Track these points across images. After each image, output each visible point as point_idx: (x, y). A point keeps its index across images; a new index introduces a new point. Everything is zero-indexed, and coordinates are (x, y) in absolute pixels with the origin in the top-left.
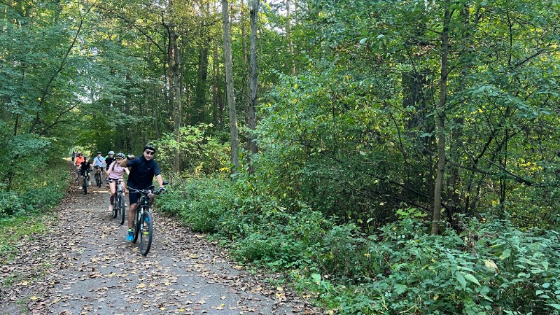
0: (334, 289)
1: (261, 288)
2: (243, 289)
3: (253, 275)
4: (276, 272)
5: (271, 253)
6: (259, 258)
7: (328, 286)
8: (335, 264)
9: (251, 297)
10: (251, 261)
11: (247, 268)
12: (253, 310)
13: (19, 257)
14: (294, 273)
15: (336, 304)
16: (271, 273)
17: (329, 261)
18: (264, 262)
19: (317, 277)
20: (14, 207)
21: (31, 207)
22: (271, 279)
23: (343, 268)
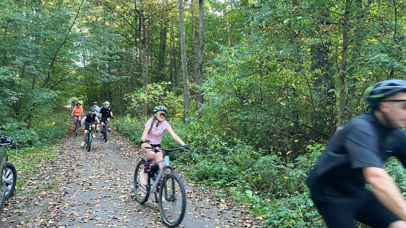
0: (262, 201)
1: (209, 200)
2: (197, 200)
3: (203, 190)
4: (220, 188)
5: (215, 175)
6: (207, 178)
7: (258, 199)
8: (262, 184)
9: (202, 206)
10: (201, 180)
11: (199, 185)
12: (205, 215)
13: (38, 175)
14: (232, 189)
15: (264, 212)
16: (215, 189)
17: (258, 182)
18: (210, 181)
19: (249, 193)
20: (33, 139)
21: (45, 140)
22: (216, 194)
23: (268, 187)
